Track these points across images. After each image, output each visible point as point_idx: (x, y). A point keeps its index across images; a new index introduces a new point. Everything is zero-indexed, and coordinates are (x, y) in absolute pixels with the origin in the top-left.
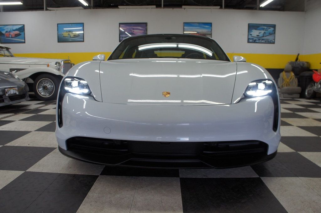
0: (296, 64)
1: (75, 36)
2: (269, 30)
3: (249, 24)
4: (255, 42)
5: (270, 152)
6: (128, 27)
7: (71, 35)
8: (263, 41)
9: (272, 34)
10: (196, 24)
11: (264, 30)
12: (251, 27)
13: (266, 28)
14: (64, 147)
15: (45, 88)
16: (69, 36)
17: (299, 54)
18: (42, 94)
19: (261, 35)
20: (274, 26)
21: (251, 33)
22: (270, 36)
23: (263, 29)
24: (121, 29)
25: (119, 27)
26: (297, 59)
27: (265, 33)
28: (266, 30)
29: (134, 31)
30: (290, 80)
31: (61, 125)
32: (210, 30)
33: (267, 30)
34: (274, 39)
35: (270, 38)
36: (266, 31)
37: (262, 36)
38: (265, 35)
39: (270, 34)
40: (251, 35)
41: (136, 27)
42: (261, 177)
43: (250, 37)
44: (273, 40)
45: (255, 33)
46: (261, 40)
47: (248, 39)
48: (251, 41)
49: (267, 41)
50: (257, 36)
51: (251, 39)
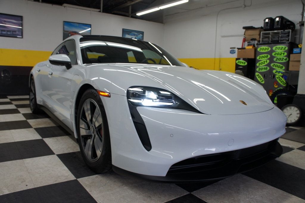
2: (139, 36)
3: (123, 29)
9: (141, 39)
10: (76, 24)
12: (125, 32)
13: (137, 34)
20: (142, 33)
27: (136, 38)
28: (136, 36)
29: (5, 24)
41: (8, 20)
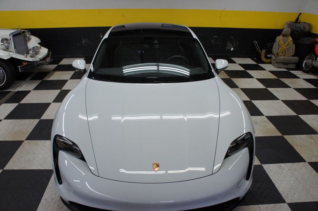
0: (296, 26)
17: (300, 14)
26: (298, 19)
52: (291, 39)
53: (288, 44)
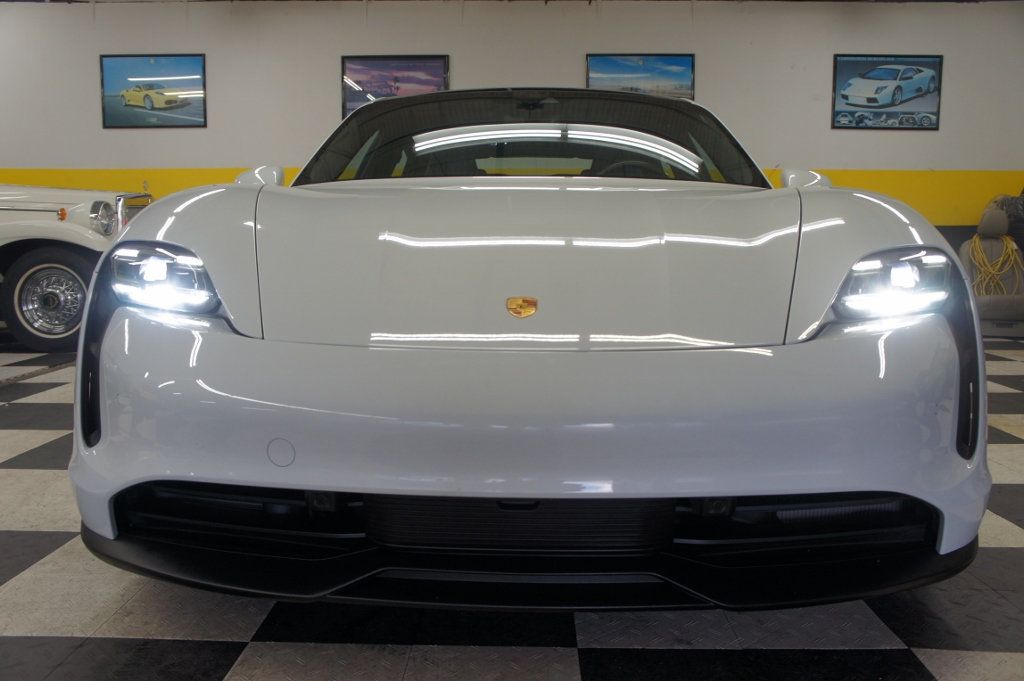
1: (172, 104)
2: (917, 77)
3: (836, 56)
4: (861, 125)
5: (948, 544)
6: (375, 73)
7: (155, 101)
8: (890, 122)
9: (928, 92)
10: (635, 58)
11: (895, 79)
12: (846, 67)
13: (905, 72)
14: (105, 528)
15: (48, 302)
16: (148, 105)
18: (36, 325)
19: (884, 97)
20: (936, 62)
21: (843, 92)
22: (920, 99)
23: (894, 75)
24: (349, 81)
25: (343, 73)
27: (899, 88)
28: (902, 79)
29: (398, 88)
30: (1001, 269)
31: (93, 436)
32: (690, 83)
33: (911, 78)
34: (932, 114)
35: (921, 108)
36: (903, 83)
37: (888, 100)
38: (899, 97)
39: (920, 93)
40: (845, 97)
41: (407, 74)
42: (914, 650)
43: (841, 106)
44: (934, 118)
45: (861, 90)
46: (884, 116)
47: (835, 114)
48: (844, 121)
49: (907, 121)
50: (870, 100)
51: (846, 116)
52: (1015, 246)
53: (1004, 263)
